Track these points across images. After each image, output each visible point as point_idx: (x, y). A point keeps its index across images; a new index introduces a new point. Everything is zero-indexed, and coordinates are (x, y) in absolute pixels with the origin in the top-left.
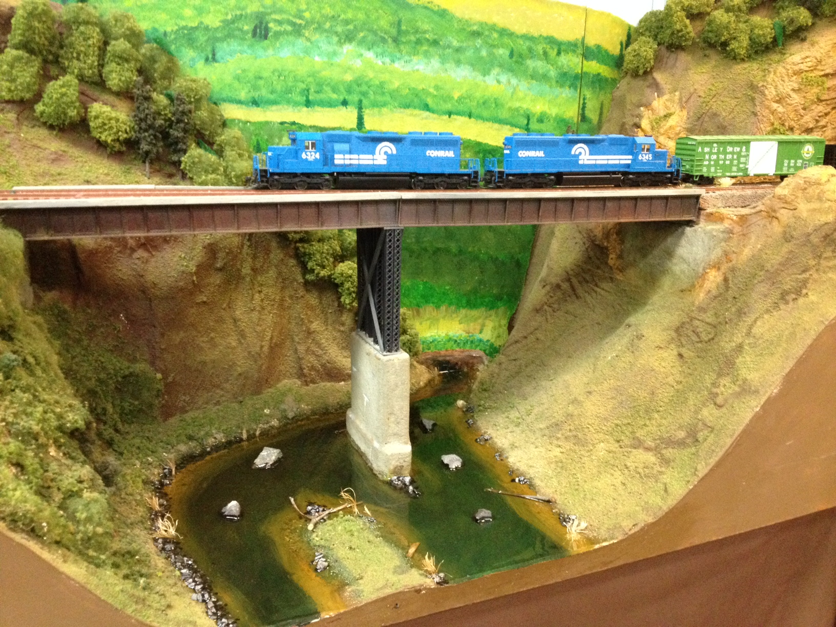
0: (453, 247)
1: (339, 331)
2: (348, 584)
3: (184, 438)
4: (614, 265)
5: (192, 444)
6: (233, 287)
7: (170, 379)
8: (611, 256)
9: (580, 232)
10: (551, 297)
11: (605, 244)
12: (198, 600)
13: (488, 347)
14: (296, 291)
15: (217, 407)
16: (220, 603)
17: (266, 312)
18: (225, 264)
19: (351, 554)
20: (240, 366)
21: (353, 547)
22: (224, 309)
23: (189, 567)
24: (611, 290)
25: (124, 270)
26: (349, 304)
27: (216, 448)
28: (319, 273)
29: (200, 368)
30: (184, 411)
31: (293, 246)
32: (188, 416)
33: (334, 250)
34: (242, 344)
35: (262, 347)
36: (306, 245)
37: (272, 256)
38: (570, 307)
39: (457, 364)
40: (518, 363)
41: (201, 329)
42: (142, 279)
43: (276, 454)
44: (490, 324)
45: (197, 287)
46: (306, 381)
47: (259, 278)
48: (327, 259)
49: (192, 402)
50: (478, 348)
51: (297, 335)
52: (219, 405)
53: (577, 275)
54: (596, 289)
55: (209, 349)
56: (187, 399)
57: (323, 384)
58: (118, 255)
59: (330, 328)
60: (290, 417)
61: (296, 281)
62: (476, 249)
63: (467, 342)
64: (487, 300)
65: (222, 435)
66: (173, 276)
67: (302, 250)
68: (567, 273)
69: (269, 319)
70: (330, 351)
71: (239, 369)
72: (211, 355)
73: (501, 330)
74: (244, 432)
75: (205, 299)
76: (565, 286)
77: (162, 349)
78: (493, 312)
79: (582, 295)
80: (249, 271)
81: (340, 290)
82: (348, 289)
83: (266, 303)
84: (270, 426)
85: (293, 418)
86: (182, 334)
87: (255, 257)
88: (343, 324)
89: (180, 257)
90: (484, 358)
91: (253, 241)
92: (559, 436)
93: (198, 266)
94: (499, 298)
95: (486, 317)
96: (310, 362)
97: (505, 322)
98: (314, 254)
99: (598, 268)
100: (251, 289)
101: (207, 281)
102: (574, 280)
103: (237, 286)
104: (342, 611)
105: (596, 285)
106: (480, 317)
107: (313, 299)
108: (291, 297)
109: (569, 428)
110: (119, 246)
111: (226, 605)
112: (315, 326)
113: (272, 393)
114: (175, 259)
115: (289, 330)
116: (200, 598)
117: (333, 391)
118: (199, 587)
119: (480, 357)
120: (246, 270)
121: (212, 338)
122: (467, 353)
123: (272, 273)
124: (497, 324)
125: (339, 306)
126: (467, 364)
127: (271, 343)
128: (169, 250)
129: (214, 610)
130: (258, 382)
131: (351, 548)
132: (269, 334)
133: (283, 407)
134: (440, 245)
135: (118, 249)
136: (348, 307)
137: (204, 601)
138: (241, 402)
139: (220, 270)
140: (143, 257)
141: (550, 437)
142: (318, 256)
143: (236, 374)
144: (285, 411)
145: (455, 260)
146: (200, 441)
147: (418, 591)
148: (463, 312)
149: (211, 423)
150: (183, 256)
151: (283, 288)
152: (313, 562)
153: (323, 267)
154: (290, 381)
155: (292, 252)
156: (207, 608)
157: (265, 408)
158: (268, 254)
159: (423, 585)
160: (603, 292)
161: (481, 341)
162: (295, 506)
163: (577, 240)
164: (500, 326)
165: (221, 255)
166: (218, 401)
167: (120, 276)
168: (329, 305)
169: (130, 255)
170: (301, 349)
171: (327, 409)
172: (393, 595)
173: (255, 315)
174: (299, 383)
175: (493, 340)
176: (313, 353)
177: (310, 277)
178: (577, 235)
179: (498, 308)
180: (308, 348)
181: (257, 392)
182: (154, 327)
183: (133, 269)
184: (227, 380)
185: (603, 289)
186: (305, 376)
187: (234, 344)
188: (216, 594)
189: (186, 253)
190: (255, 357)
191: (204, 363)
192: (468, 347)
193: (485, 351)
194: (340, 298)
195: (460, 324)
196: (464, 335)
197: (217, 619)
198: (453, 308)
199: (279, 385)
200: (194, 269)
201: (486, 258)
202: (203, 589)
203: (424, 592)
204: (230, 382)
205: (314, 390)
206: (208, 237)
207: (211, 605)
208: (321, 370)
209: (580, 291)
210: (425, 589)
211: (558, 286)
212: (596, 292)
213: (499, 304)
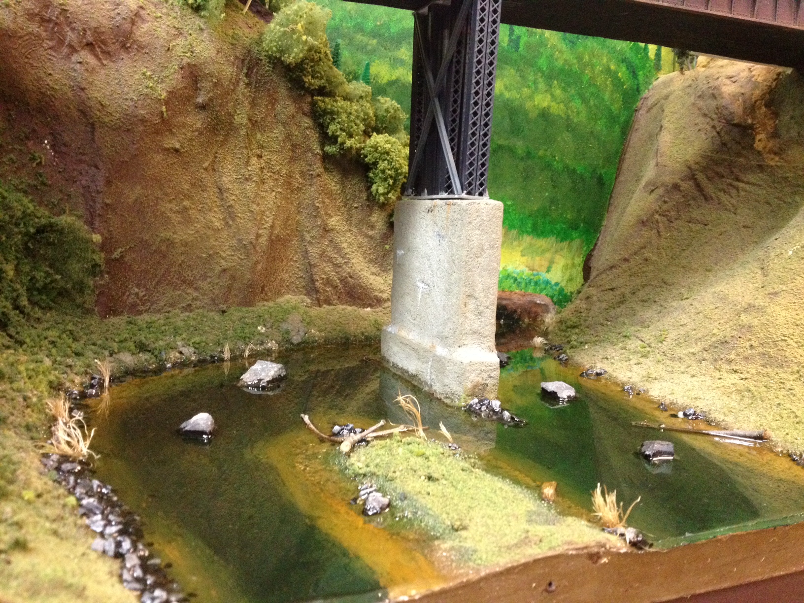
0: (520, 146)
1: (367, 236)
2: (437, 538)
3: (131, 344)
4: (765, 148)
5: (144, 356)
6: (221, 138)
7: (116, 255)
8: (758, 137)
9: (705, 115)
10: (665, 202)
11: (750, 121)
12: (104, 552)
13: (556, 293)
14: (310, 165)
15: (187, 314)
16: (156, 561)
17: (266, 187)
18: (211, 100)
19: (432, 487)
20: (223, 258)
21: (435, 475)
22: (206, 169)
23: (101, 497)
24: (761, 183)
25: (57, 76)
26: (383, 194)
27: (182, 365)
28: (343, 144)
29: (163, 248)
30: (134, 309)
31: (309, 99)
32: (143, 319)
33: (366, 114)
34: (230, 226)
35: (258, 236)
36: (327, 100)
37: (278, 107)
38: (696, 214)
39: (515, 311)
40: (618, 292)
41: (169, 191)
42: (82, 94)
43: (276, 369)
44: (561, 262)
45: (165, 126)
46: (318, 300)
47: (259, 136)
48: (356, 124)
49: (148, 300)
50: (544, 293)
51: (309, 232)
52: (191, 311)
53: (704, 170)
54: (736, 183)
55: (179, 223)
56: (141, 294)
57: (341, 307)
58: (49, 51)
59: (355, 230)
60: (295, 342)
61: (311, 150)
62: (548, 153)
63: (530, 282)
64: (558, 227)
65: (192, 350)
66: (132, 99)
67: (322, 105)
68: (689, 168)
69: (271, 199)
70: (353, 261)
71: (223, 263)
72: (182, 234)
73: (574, 271)
74: (227, 348)
75: (177, 146)
76: (686, 186)
77: (107, 205)
78: (565, 244)
79: (713, 195)
80: (245, 121)
81: (371, 175)
82: (383, 171)
83: (267, 174)
84: (265, 349)
85: (299, 344)
86: (138, 190)
87: (254, 104)
88: (372, 227)
89: (144, 74)
90: (551, 307)
91: (254, 79)
92: (733, 357)
93: (170, 93)
94: (574, 226)
95: (556, 252)
96: (325, 273)
97: (579, 261)
98: (338, 113)
99: (739, 155)
100: (246, 148)
101: (181, 119)
102: (700, 176)
103: (226, 140)
104: (437, 588)
105: (738, 179)
106: (548, 250)
107: (332, 182)
108: (302, 174)
109: (748, 344)
110: (51, 40)
111: (169, 565)
112: (334, 221)
113: (270, 308)
114: (137, 77)
115: (298, 223)
116: (111, 547)
117: (356, 317)
118: (112, 530)
119: (544, 305)
120: (241, 118)
121: (186, 209)
122: (529, 298)
123: (278, 132)
124: (569, 262)
125: (368, 200)
126: (530, 313)
127: (271, 233)
128: (128, 62)
129: (138, 573)
130: (250, 286)
131: (430, 478)
132: (270, 220)
133: (284, 326)
134: (501, 142)
135: (51, 43)
136: (382, 198)
137: (119, 556)
138: (224, 312)
139: (203, 107)
140: (87, 63)
141: (716, 360)
142: (344, 117)
143: (218, 269)
144: (288, 332)
145: (522, 165)
146: (156, 353)
147: (594, 557)
148: (527, 239)
149: (176, 332)
150: (149, 73)
151: (292, 159)
152: (355, 500)
153: (351, 136)
154: (296, 298)
155: (307, 108)
156: (123, 567)
157: (260, 324)
158: (273, 105)
159: (604, 546)
160: (747, 187)
161: (547, 282)
162: (312, 426)
163: (701, 126)
164: (573, 265)
165: (206, 84)
166: (190, 305)
167: (50, 83)
168: (355, 196)
169: (68, 57)
170: (314, 251)
171: (348, 339)
172: (546, 560)
173: (250, 187)
174: (309, 301)
175: (563, 284)
176: (330, 260)
177: (330, 149)
178: (700, 120)
179: (572, 240)
180: (324, 252)
181: (248, 302)
182: (97, 167)
183: (69, 77)
184: (204, 277)
185: (748, 183)
186: (317, 291)
187: (217, 224)
188: (149, 545)
189: (154, 71)
190: (247, 248)
191: (170, 243)
192: (530, 290)
193: (552, 297)
194: (370, 187)
195: (523, 255)
196: (527, 272)
197: (143, 591)
198: (514, 232)
199: (280, 300)
200: (164, 95)
201: (560, 166)
202: (121, 532)
203: (605, 560)
204: (209, 280)
205: (328, 312)
206: (188, 55)
207: (132, 560)
208: (341, 286)
209: (710, 189)
210: (608, 553)
211: (676, 187)
212: (737, 189)
213: (575, 234)
